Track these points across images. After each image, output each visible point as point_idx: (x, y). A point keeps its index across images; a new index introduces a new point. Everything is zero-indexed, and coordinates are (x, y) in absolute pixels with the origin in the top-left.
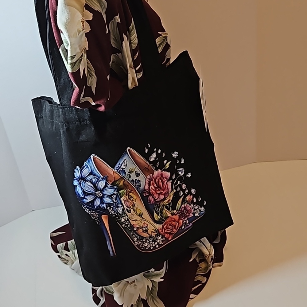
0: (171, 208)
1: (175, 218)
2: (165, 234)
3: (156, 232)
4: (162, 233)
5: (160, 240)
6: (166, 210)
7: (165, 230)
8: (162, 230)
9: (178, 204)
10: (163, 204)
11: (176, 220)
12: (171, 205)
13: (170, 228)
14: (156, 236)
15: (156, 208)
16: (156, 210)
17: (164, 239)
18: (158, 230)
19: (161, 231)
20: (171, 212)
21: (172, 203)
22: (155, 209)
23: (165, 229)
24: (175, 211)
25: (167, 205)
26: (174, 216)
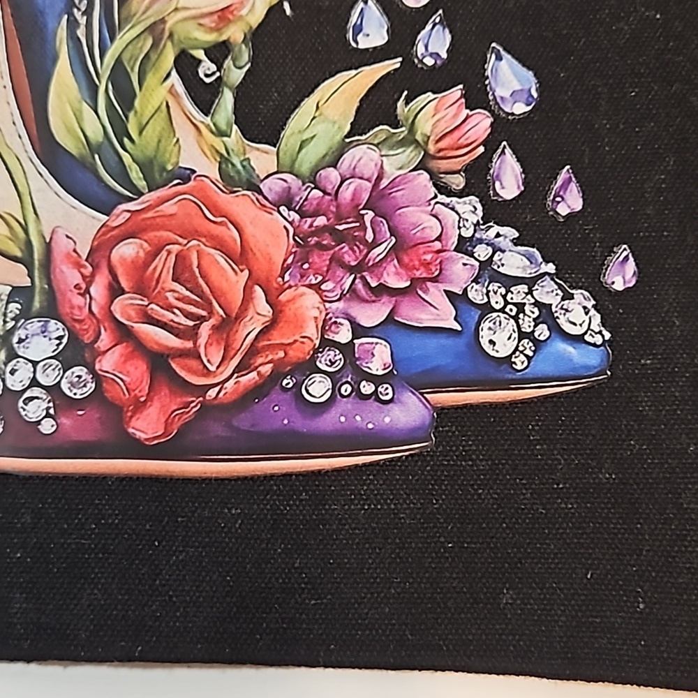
0: (228, 99)
1: (249, 230)
2: (105, 340)
3: (27, 262)
4: (79, 300)
5: (35, 364)
6: (172, 91)
7: (115, 290)
8: (89, 280)
9: (309, 104)
10: (163, 21)
11: (261, 266)
12: (236, 75)
13: (169, 308)
14: (14, 307)
15: (83, 21)
16: (81, 33)
17: (78, 383)
18: (48, 247)
19: (74, 277)
20: (218, 143)
21: (253, 60)
22: (73, 24)
23: (124, 284)
24: (262, 159)
25: (200, 54)
26: (241, 205)
